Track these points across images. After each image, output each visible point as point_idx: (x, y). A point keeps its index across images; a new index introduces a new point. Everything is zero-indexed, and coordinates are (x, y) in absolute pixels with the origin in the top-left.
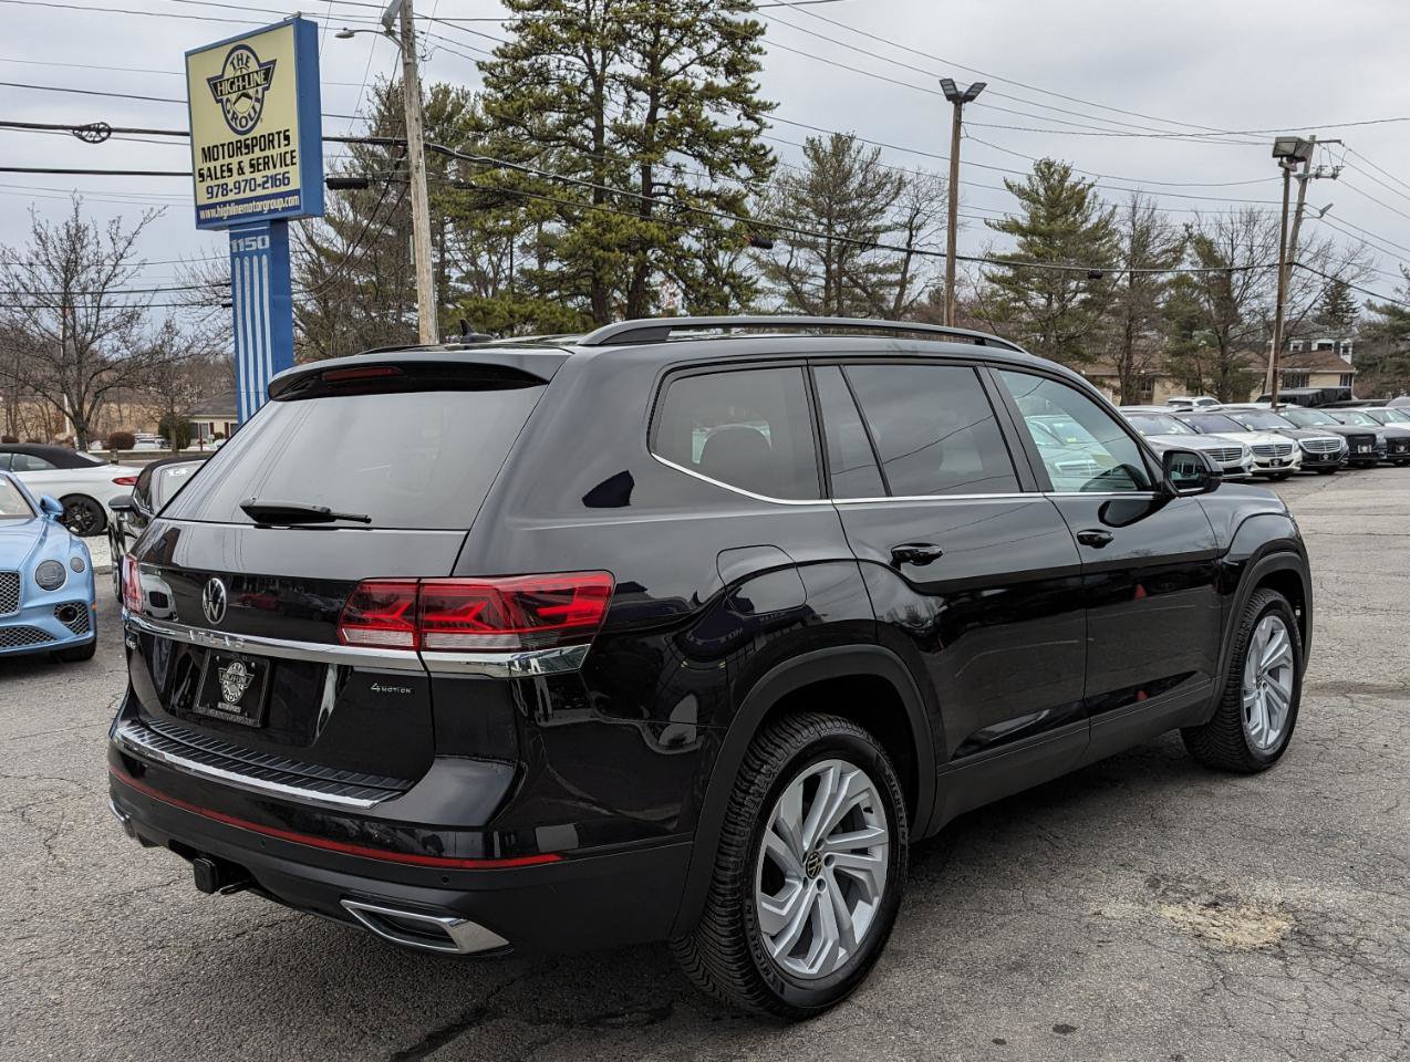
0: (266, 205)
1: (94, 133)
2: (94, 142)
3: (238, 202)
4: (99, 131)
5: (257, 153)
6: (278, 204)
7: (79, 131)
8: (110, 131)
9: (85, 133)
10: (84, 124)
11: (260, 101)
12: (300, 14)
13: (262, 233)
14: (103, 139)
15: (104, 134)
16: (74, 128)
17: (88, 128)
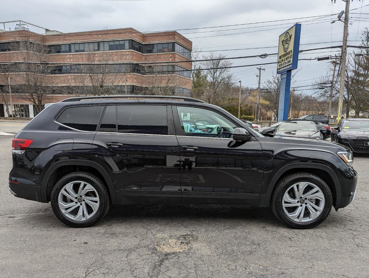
0: (286, 68)
1: (264, 56)
2: (264, 58)
3: (283, 67)
4: (265, 56)
5: (287, 56)
6: (288, 67)
7: (261, 56)
8: (267, 55)
9: (262, 56)
10: (262, 54)
11: (289, 44)
12: (297, 23)
13: (285, 74)
14: (266, 57)
15: (266, 56)
16: (260, 56)
17: (263, 55)
